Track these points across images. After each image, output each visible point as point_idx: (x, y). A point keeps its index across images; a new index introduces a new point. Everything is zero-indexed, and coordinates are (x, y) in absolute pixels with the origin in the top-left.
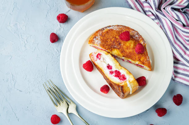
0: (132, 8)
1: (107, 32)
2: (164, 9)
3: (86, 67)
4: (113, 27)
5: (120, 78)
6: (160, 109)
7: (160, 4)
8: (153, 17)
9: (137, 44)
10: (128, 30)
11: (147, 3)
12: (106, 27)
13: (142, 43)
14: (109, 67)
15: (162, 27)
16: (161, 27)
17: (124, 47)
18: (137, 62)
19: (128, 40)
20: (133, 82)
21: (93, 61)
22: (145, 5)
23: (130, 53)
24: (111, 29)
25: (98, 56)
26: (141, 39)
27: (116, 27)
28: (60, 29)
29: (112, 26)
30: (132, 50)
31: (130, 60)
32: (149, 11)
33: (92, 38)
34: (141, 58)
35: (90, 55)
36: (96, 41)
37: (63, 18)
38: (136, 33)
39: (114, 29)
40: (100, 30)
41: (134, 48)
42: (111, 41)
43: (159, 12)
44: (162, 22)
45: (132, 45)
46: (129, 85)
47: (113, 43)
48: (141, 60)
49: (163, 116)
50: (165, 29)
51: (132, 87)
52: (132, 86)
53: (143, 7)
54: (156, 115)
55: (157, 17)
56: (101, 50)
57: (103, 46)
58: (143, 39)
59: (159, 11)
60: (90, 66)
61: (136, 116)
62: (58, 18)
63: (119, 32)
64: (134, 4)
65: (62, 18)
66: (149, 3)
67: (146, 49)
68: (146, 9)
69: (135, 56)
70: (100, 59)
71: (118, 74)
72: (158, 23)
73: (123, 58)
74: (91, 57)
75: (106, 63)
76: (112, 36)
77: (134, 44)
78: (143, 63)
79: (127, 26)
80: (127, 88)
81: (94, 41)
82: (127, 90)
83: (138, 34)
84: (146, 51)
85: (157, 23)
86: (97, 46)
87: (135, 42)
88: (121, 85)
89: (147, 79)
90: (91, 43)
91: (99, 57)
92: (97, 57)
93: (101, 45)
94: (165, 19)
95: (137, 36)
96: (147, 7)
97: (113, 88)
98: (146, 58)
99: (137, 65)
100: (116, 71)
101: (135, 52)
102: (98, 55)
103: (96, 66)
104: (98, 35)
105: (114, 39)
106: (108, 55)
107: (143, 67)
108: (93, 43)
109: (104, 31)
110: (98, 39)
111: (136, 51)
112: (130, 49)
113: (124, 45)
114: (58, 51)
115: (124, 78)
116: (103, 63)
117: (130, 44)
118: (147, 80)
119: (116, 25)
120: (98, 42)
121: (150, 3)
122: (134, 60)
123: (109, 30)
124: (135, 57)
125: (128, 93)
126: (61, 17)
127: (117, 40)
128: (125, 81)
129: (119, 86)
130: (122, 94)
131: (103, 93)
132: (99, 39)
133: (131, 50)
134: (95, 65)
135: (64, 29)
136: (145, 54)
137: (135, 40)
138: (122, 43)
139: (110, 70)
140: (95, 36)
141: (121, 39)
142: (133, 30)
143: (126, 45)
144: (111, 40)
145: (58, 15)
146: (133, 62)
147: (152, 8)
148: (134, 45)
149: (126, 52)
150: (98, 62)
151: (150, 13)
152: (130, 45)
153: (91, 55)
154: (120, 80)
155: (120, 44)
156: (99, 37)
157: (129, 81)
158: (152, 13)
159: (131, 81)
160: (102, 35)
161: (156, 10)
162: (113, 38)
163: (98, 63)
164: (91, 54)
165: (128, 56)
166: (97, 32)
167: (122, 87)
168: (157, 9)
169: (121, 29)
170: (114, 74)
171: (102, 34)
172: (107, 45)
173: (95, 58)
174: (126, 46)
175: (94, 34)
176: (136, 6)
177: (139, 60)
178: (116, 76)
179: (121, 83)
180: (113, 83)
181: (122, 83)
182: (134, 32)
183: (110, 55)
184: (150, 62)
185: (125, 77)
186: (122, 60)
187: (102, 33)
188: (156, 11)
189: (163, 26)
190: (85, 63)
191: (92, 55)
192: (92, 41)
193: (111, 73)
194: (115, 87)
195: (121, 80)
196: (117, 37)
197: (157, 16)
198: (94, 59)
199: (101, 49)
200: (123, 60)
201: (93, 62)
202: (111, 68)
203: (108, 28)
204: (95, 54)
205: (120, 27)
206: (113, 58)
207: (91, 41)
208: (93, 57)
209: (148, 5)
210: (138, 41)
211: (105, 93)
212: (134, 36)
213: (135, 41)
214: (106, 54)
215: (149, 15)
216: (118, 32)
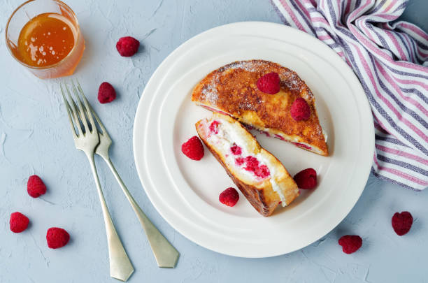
0: (287, 24)
1: (231, 75)
2: (353, 23)
3: (188, 151)
4: (244, 63)
5: (256, 174)
6: (347, 237)
7: (346, 12)
8: (331, 42)
9: (295, 99)
10: (275, 70)
11: (316, 11)
12: (228, 66)
13: (306, 97)
14: (235, 150)
15: (350, 62)
16: (347, 62)
17: (268, 106)
18: (297, 139)
19: (274, 91)
20: (283, 180)
21: (203, 137)
22: (314, 15)
23: (280, 118)
24: (240, 68)
25: (214, 125)
26: (303, 88)
27: (250, 64)
28: (133, 71)
29: (242, 62)
30: (285, 113)
31: (281, 134)
32: (321, 28)
33: (199, 90)
34: (304, 129)
35: (196, 125)
36: (208, 95)
37: (127, 46)
38: (293, 76)
39: (246, 69)
40: (215, 71)
41: (288, 108)
42: (239, 94)
43: (343, 31)
44: (350, 52)
45: (285, 103)
46: (275, 188)
47: (245, 97)
48: (305, 133)
49: (354, 251)
50: (356, 66)
51: (282, 192)
52: (284, 189)
53: (309, 20)
54: (339, 249)
55: (339, 41)
56: (219, 114)
57: (223, 105)
58: (308, 90)
59: (342, 28)
60: (196, 149)
63: (257, 74)
64: (291, 14)
66: (321, 12)
67: (314, 110)
68: (316, 24)
69: (292, 125)
70: (217, 133)
71: (253, 165)
72: (342, 53)
73: (267, 130)
74: (199, 129)
75: (229, 142)
76: (241, 83)
77: (289, 100)
78: (309, 141)
79: (274, 61)
80: (271, 193)
81: (203, 94)
82: (272, 199)
83: (297, 77)
84: (315, 114)
85: (340, 55)
86: (211, 107)
87: (290, 96)
88: (259, 187)
89: (318, 173)
90: (196, 100)
91: (215, 129)
92: (212, 128)
93: (218, 103)
94: (355, 46)
95: (295, 82)
96: (318, 19)
97: (246, 195)
98: (314, 129)
99: (297, 144)
100: (249, 158)
101: (290, 117)
102: (212, 124)
103: (209, 148)
104: (213, 81)
105: (246, 89)
106: (233, 124)
107: (310, 148)
108: (202, 99)
109: (224, 74)
110: (211, 91)
111: (293, 115)
112: (280, 110)
113: (267, 102)
114: (129, 118)
115: (265, 173)
116: (224, 142)
117: (280, 100)
118: (319, 176)
119: (251, 59)
120: (211, 96)
121: (323, 10)
122: (289, 134)
123: (235, 71)
124: (290, 127)
125: (277, 203)
127: (253, 93)
128: (267, 178)
129: (254, 189)
130: (263, 206)
131: (224, 206)
132: (213, 90)
133: (282, 113)
134: (206, 145)
135: (141, 70)
136: (311, 121)
137: (292, 91)
138: (263, 98)
139: (237, 157)
140: (205, 84)
141: (261, 89)
142: (287, 70)
143: (273, 102)
144: (239, 91)
146: (287, 137)
147: (326, 20)
148: (289, 103)
149: (273, 118)
150: (212, 140)
151: (324, 34)
152: (281, 103)
153: (199, 125)
154: (256, 177)
155: (259, 99)
156: (213, 86)
157: (276, 180)
158: (329, 34)
159: (279, 179)
160: (220, 82)
161: (335, 25)
162: (243, 88)
163: (212, 142)
164: (199, 122)
165: (275, 126)
166: (210, 76)
167: (261, 191)
168: (337, 25)
169: (261, 67)
170: (245, 165)
171: (220, 80)
172: (230, 104)
173: (208, 130)
174: (271, 104)
175: (204, 80)
176: (294, 19)
177: (301, 134)
178: (248, 169)
179: (258, 184)
180: (243, 183)
181: (261, 183)
182: (288, 73)
183: (239, 124)
184: (323, 136)
185: (268, 171)
186: (265, 135)
187: (220, 78)
188: (337, 28)
189: (353, 60)
190: (187, 141)
191: (201, 125)
192: (199, 94)
193: (240, 161)
194: (248, 192)
195: (259, 176)
196: (253, 86)
197: (339, 38)
198: (204, 133)
199: (220, 112)
200: (267, 134)
201: (203, 140)
202: (239, 152)
203: (234, 68)
204: (207, 121)
205: (260, 64)
206: (243, 130)
207: (197, 95)
208: (202, 130)
209: (319, 15)
210: (298, 93)
211: (229, 205)
212: (289, 82)
213: (290, 93)
214: (230, 122)
215: (322, 36)
216: (255, 75)
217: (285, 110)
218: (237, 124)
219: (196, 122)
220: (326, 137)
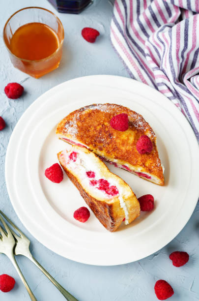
0: (134, 78)
1: (89, 115)
2: (189, 80)
3: (51, 174)
4: (100, 105)
5: (107, 192)
6: (177, 253)
7: (183, 73)
8: (170, 95)
9: (140, 136)
10: (125, 112)
11: (160, 69)
12: (87, 107)
13: (149, 135)
14: (90, 174)
15: (185, 112)
16: (182, 111)
17: (118, 141)
18: (139, 169)
19: (124, 129)
20: (129, 198)
21: (63, 164)
22: (157, 73)
23: (127, 151)
24: (97, 109)
25: (73, 155)
26: (147, 128)
27: (105, 107)
28: (9, 110)
29: (99, 105)
30: (131, 147)
31: (127, 165)
32: (163, 83)
33: (63, 124)
34: (146, 161)
35: (58, 155)
36: (70, 129)
37: (14, 90)
38: (139, 118)
39: (102, 111)
40: (76, 111)
41: (134, 144)
42: (95, 130)
43: (180, 86)
44: (185, 104)
45: (132, 139)
46: (123, 205)
47: (99, 133)
48: (147, 165)
49: (182, 265)
50: (189, 115)
51: (127, 209)
52: (129, 206)
53: (153, 79)
54: (169, 263)
55: (177, 95)
56: (77, 147)
57: (81, 138)
58: (151, 130)
59: (180, 83)
60: (57, 173)
61: (134, 263)
62: (7, 90)
63: (110, 115)
64: (139, 72)
65: (12, 89)
66: (163, 71)
67: (155, 146)
68: (158, 80)
69: (136, 157)
70: (75, 161)
71: (104, 185)
72: (178, 104)
73: (116, 161)
74: (60, 158)
75: (85, 168)
76: (97, 121)
77: (135, 137)
78: (150, 171)
79: (124, 105)
80: (119, 210)
81: (65, 128)
82: (118, 214)
83: (142, 119)
84: (155, 149)
85: (177, 105)
86: (71, 139)
87: (136, 134)
88: (109, 203)
89: (155, 199)
90: (60, 132)
91: (74, 158)
92: (71, 157)
93: (77, 136)
94: (189, 99)
95: (140, 123)
96: (160, 76)
97: (96, 212)
98: (155, 161)
99: (140, 174)
100: (101, 180)
101: (136, 151)
102: (71, 154)
103: (67, 172)
104: (74, 118)
105: (101, 126)
106: (89, 155)
107: (150, 178)
108: (64, 132)
109: (84, 113)
110: (72, 126)
111: (138, 149)
112: (127, 145)
113: (117, 137)
114: (3, 147)
115: (115, 192)
116: (81, 167)
117: (128, 136)
118: (156, 202)
119: (106, 103)
120: (72, 131)
121: (165, 69)
122: (134, 165)
123: (93, 112)
124: (135, 159)
125: (122, 219)
126: (11, 87)
127: (107, 129)
128: (116, 196)
129: (104, 205)
130: (110, 221)
131: (78, 222)
132: (74, 126)
133: (129, 148)
134: (66, 170)
135: (15, 109)
136: (153, 155)
137: (138, 130)
138: (114, 134)
139: (91, 179)
140: (68, 121)
141: (113, 126)
142: (134, 113)
143: (122, 138)
144: (95, 127)
145: (6, 85)
146: (132, 168)
147: (168, 79)
148: (135, 139)
149: (122, 151)
150: (71, 166)
151: (165, 88)
152: (128, 139)
153: (60, 155)
154: (107, 195)
155: (111, 135)
156: (74, 123)
157: (123, 197)
158: (169, 88)
159: (126, 197)
160: (80, 120)
161: (174, 81)
162: (98, 125)
163: (71, 168)
164: (60, 153)
165: (123, 158)
166: (72, 114)
167: (111, 206)
168: (176, 81)
169: (114, 109)
170: (98, 185)
171: (80, 118)
172: (87, 137)
173: (67, 158)
174: (120, 140)
175: (67, 117)
176: (141, 76)
177: (144, 165)
178: (100, 188)
179: (108, 201)
180: (96, 200)
181: (111, 200)
182: (135, 116)
183: (94, 155)
184: (161, 168)
185: (117, 190)
186: (114, 166)
187: (80, 116)
188: (175, 83)
189: (187, 110)
190: (49, 167)
191: (62, 155)
192: (62, 128)
193: (93, 183)
194: (99, 209)
195: (110, 194)
196: (106, 124)
197: (177, 93)
198: (64, 161)
199: (79, 145)
200: (115, 164)
201: (63, 167)
202: (93, 176)
203: (92, 109)
204: (67, 152)
205: (113, 107)
206: (97, 159)
207: (61, 129)
208: (62, 158)
209: (162, 73)
210: (142, 132)
211: (81, 221)
212: (135, 122)
213: (136, 132)
214: (86, 153)
215: (163, 91)
216: (108, 116)
217: (132, 145)
218: (92, 154)
219: (58, 152)
220: (164, 169)
